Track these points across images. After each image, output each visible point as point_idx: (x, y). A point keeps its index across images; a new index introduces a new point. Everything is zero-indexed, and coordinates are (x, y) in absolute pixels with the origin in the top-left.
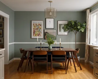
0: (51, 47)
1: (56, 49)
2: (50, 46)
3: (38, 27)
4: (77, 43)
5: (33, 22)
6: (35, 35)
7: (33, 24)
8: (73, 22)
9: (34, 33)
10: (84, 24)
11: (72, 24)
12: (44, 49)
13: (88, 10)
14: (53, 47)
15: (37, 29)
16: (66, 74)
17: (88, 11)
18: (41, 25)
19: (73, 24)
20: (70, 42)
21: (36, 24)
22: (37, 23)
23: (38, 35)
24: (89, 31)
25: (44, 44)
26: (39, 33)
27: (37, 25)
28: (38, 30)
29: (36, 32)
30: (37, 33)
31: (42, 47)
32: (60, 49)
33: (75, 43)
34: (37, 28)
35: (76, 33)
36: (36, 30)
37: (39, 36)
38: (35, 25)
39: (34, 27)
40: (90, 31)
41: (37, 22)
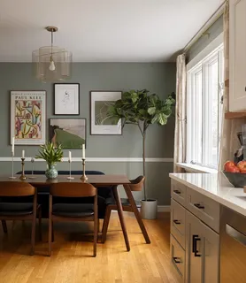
0: (55, 172)
1: (71, 178)
2: (50, 168)
3: (30, 109)
4: (147, 160)
5: (14, 95)
6: (20, 135)
7: (17, 102)
8: (135, 94)
9: (18, 129)
10: (169, 102)
11: (130, 101)
12: (33, 176)
13: (181, 56)
14: (60, 173)
15: (28, 116)
16: (95, 256)
17: (181, 59)
18: (39, 106)
19: (134, 100)
20: (129, 157)
21: (25, 103)
22: (28, 98)
23: (31, 136)
24: (183, 122)
25: (33, 161)
26: (32, 128)
27: (27, 105)
28: (31, 120)
29: (23, 125)
30: (28, 127)
31: (28, 173)
32: (82, 179)
33: (141, 160)
34: (27, 112)
35: (145, 129)
36: (24, 121)
37: (34, 137)
38: (22, 105)
39: (17, 111)
40: (186, 122)
41: (28, 96)
